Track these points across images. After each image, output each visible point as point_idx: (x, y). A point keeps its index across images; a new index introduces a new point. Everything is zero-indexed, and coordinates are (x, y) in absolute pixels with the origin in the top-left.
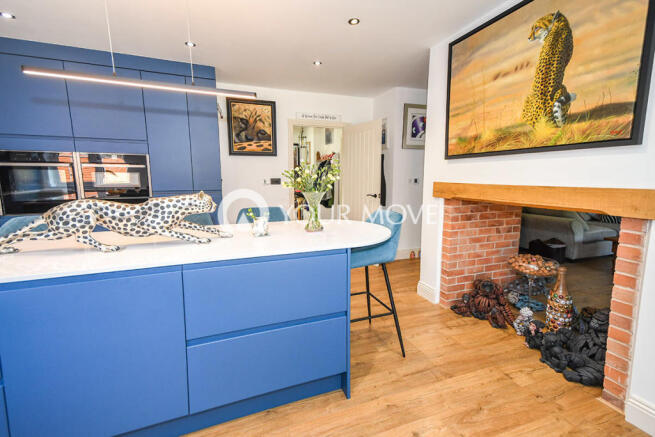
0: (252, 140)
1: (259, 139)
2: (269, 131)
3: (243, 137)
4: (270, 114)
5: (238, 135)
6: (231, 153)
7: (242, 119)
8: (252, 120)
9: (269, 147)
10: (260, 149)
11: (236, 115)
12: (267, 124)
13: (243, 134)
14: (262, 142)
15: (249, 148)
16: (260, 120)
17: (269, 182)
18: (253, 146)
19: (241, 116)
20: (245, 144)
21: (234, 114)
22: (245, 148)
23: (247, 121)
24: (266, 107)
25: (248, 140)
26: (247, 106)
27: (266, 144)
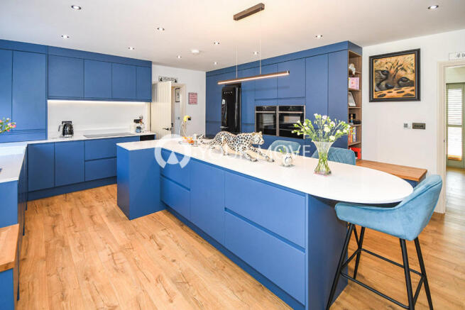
0: (392, 88)
1: (400, 86)
2: (411, 77)
3: (384, 86)
4: (413, 62)
5: (378, 85)
6: (372, 100)
7: (383, 71)
8: (392, 71)
9: (413, 93)
10: (401, 95)
11: (378, 68)
12: (409, 71)
13: (383, 84)
14: (403, 89)
15: (388, 95)
16: (402, 69)
17: (410, 125)
18: (394, 93)
19: (382, 69)
20: (385, 92)
21: (375, 68)
22: (385, 95)
23: (388, 72)
24: (410, 56)
25: (388, 87)
26: (388, 59)
27: (407, 90)
